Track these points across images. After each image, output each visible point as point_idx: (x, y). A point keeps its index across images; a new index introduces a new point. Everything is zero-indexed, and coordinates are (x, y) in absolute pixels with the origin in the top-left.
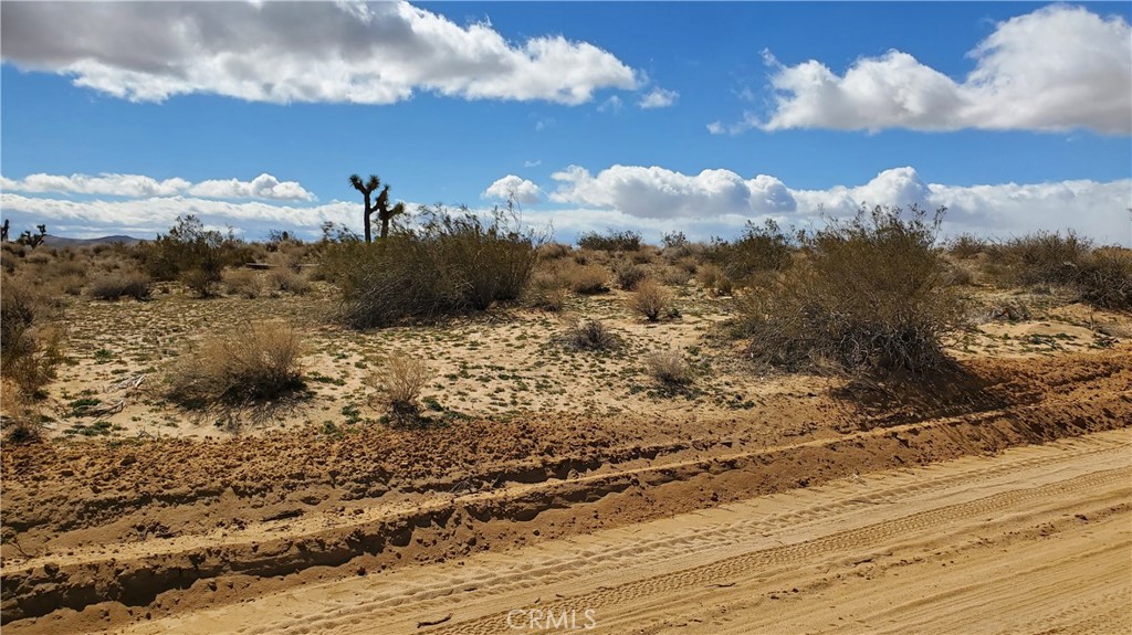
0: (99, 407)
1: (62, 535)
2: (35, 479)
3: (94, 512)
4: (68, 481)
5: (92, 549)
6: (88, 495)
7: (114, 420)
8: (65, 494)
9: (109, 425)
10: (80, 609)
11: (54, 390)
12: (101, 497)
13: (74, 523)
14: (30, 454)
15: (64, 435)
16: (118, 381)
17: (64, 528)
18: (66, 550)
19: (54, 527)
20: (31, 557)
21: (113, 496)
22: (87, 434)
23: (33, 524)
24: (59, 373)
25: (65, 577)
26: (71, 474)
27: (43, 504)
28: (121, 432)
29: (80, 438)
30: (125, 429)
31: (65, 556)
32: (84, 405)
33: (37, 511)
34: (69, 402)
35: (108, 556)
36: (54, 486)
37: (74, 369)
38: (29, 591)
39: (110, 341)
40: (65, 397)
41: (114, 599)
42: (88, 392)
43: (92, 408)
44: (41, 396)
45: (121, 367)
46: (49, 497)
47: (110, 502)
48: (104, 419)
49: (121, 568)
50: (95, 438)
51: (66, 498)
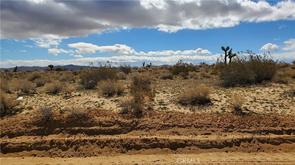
0: (164, 103)
1: (158, 131)
2: (153, 118)
3: (164, 127)
4: (159, 119)
5: (164, 135)
6: (163, 123)
7: (167, 107)
8: (158, 122)
9: (166, 108)
10: (162, 149)
11: (155, 99)
12: (165, 124)
13: (160, 129)
14: (151, 113)
15: (158, 109)
16: (168, 98)
17: (158, 130)
18: (159, 135)
19: (156, 129)
20: (152, 135)
21: (168, 124)
22: (162, 109)
23: (152, 128)
24: (156, 95)
25: (159, 141)
26: (159, 118)
27: (154, 124)
28: (169, 109)
29: (161, 110)
30: (170, 109)
31: (159, 136)
32: (161, 103)
33: (153, 125)
34: (158, 102)
35: (167, 138)
36: (156, 120)
37: (159, 95)
38: (152, 143)
39: (165, 89)
40: (158, 101)
41: (169, 148)
42: (162, 100)
43: (163, 104)
44: (153, 100)
45: (168, 95)
46: (155, 123)
47: (167, 125)
48: (165, 106)
49: (170, 141)
50: (164, 110)
51: (158, 123)
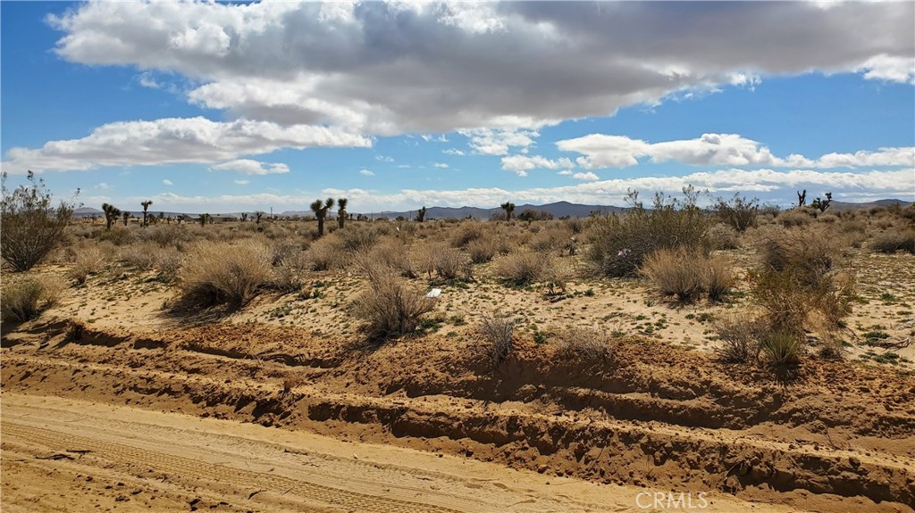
0: (888, 340)
1: (861, 437)
2: (840, 388)
3: (886, 426)
4: (865, 396)
5: (886, 456)
6: (882, 410)
7: (901, 353)
8: (863, 406)
9: (897, 357)
10: (878, 502)
11: (851, 321)
12: (893, 415)
13: (870, 430)
14: (836, 369)
15: (860, 359)
16: (904, 321)
17: (863, 433)
18: (863, 450)
19: (855, 430)
20: (837, 448)
21: (903, 417)
22: (878, 361)
23: (838, 423)
24: (854, 309)
25: (864, 472)
26: (867, 391)
27: (846, 409)
28: (908, 364)
29: (872, 363)
30: (911, 362)
31: (864, 455)
32: (875, 337)
33: (842, 414)
34: (863, 333)
35: (900, 466)
36: (853, 398)
37: (866, 307)
38: (837, 474)
39: (891, 287)
40: (860, 329)
41: (906, 503)
42: (878, 327)
43: (882, 341)
44: (842, 326)
45: (906, 310)
46: (851, 405)
47: (900, 421)
48: (892, 351)
49: (911, 478)
50: (885, 365)
51: (864, 409)
